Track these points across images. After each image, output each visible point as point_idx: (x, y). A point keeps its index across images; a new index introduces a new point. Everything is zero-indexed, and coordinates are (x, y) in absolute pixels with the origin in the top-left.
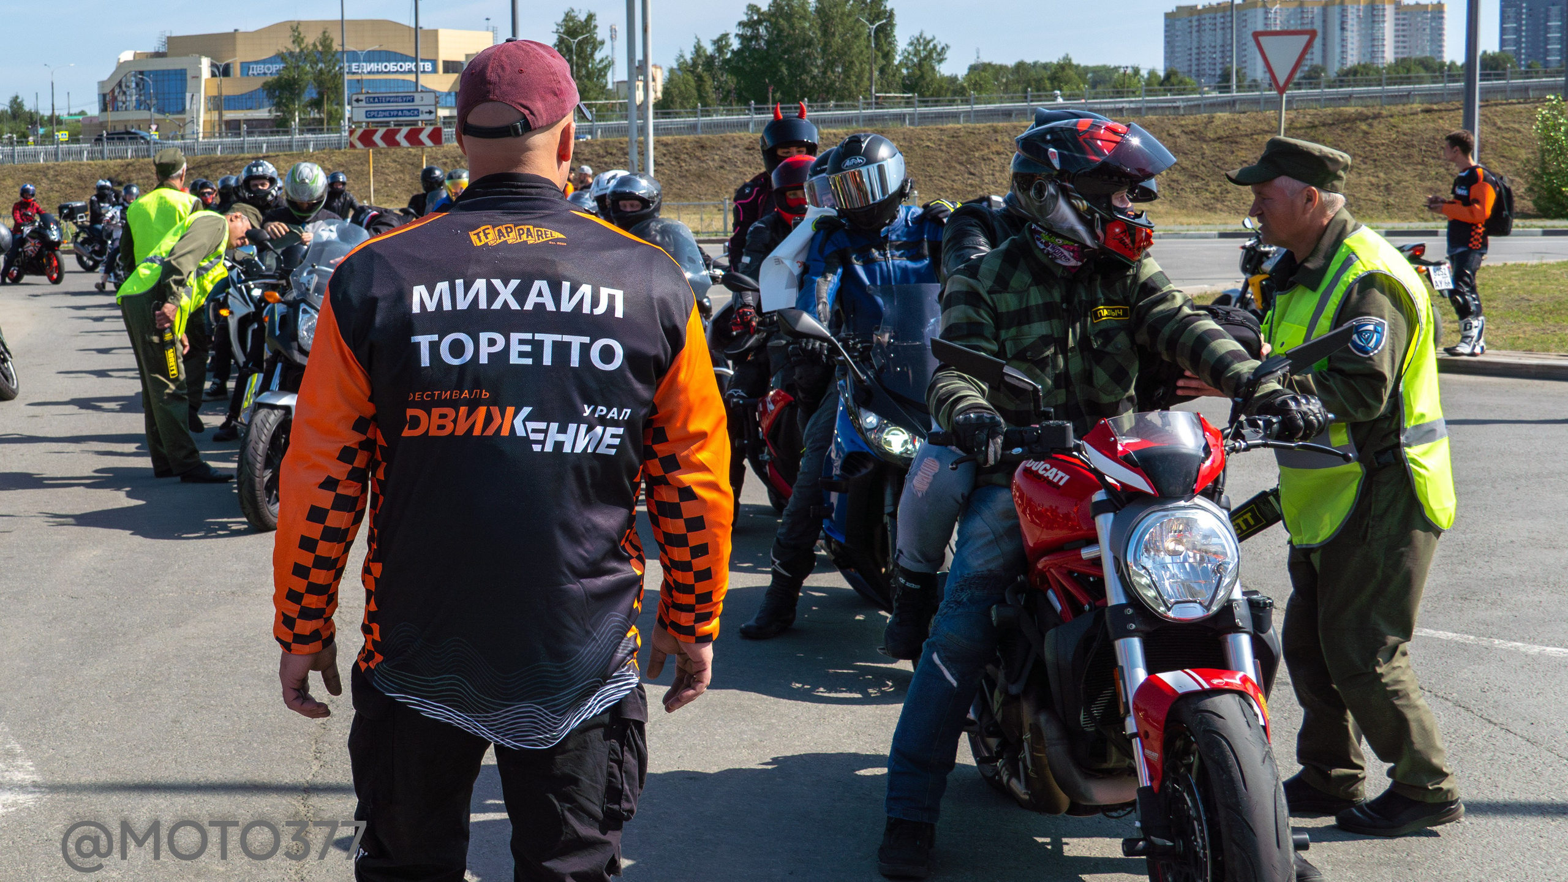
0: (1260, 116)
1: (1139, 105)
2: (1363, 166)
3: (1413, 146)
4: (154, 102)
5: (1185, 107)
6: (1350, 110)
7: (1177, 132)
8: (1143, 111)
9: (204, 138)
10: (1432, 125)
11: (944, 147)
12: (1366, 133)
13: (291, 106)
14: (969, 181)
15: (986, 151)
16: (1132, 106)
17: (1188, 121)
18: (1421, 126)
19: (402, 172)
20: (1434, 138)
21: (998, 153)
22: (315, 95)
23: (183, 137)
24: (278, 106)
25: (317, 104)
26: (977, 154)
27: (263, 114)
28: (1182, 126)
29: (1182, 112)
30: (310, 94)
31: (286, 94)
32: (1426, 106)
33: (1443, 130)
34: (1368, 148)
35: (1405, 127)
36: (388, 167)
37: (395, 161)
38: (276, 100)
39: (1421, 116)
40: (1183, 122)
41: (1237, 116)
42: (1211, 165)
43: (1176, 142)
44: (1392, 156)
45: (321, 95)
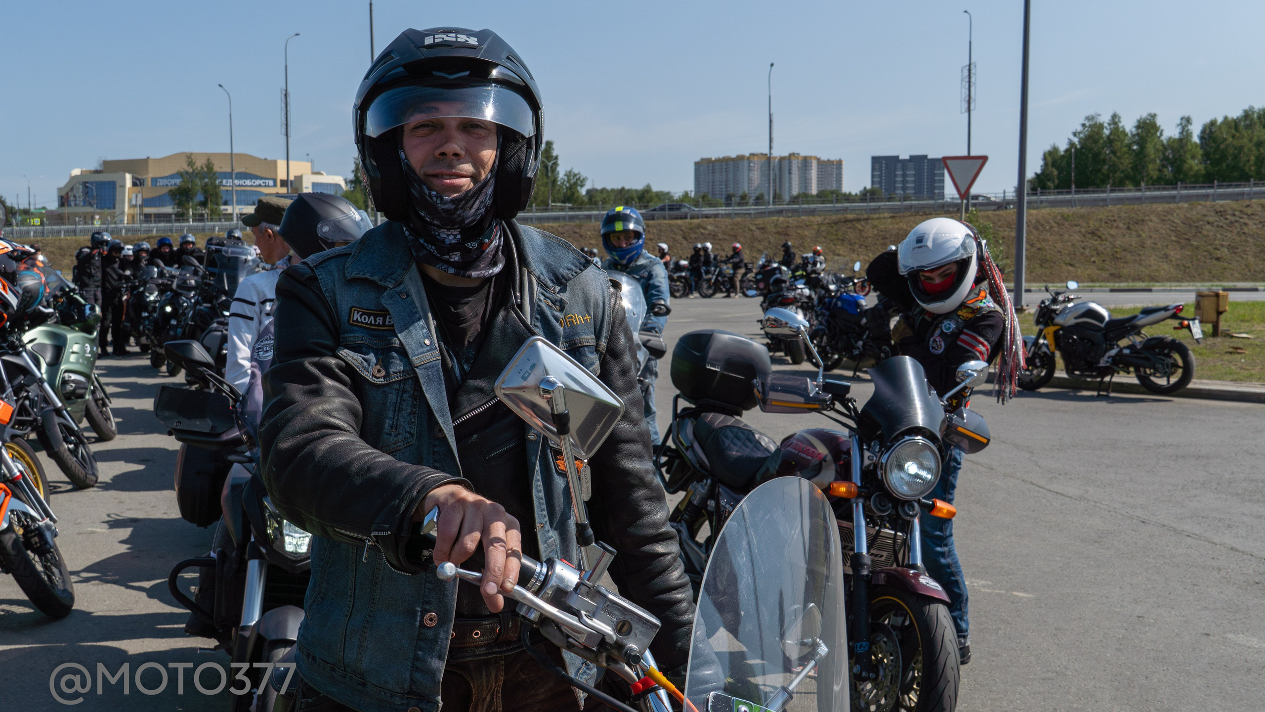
0: (800, 220)
1: (731, 212)
2: (860, 250)
3: (887, 238)
4: (95, 201)
5: (755, 213)
6: (850, 216)
7: (753, 228)
8: (733, 216)
9: (127, 223)
10: (896, 226)
12: (861, 231)
13: (187, 206)
16: (727, 212)
17: (759, 221)
18: (891, 227)
20: (898, 234)
22: (202, 199)
23: (115, 223)
24: (180, 204)
25: (204, 204)
27: (169, 209)
28: (756, 224)
29: (753, 216)
30: (200, 197)
31: (184, 198)
32: (892, 215)
33: (903, 229)
34: (862, 239)
35: (882, 227)
38: (177, 201)
39: (890, 220)
40: (756, 222)
41: (787, 219)
42: (774, 248)
43: (753, 235)
44: (876, 244)
45: (206, 198)
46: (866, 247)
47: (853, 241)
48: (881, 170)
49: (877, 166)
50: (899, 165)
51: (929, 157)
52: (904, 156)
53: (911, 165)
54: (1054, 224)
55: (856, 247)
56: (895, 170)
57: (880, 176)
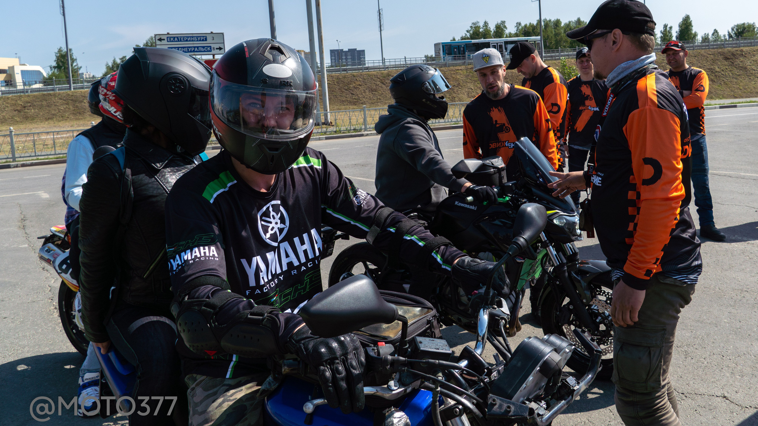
11: (336, 83)
14: (354, 97)
15: (354, 85)
19: (67, 104)
21: (360, 85)
26: (351, 86)
36: (58, 102)
37: (61, 99)
48: (335, 56)
49: (333, 54)
50: (343, 54)
51: (357, 50)
52: (346, 49)
53: (349, 53)
56: (342, 56)
57: (335, 59)
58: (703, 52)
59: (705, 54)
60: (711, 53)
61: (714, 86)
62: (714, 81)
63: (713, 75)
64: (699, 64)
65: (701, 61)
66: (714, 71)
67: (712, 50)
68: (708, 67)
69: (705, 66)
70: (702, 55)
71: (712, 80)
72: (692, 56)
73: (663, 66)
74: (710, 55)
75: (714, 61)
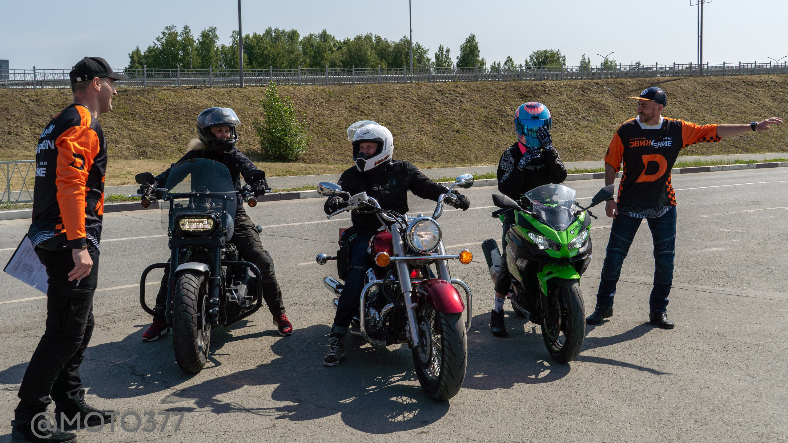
46: (160, 121)
47: (143, 115)
54: (322, 100)
55: (149, 122)
58: (489, 85)
59: (493, 88)
60: (501, 87)
61: (504, 137)
62: (505, 130)
63: (504, 120)
64: (484, 103)
65: (486, 98)
66: (504, 114)
67: (503, 82)
68: (496, 108)
69: (492, 105)
70: (487, 89)
71: (502, 128)
72: (473, 90)
73: (430, 103)
74: (500, 89)
75: (505, 99)
